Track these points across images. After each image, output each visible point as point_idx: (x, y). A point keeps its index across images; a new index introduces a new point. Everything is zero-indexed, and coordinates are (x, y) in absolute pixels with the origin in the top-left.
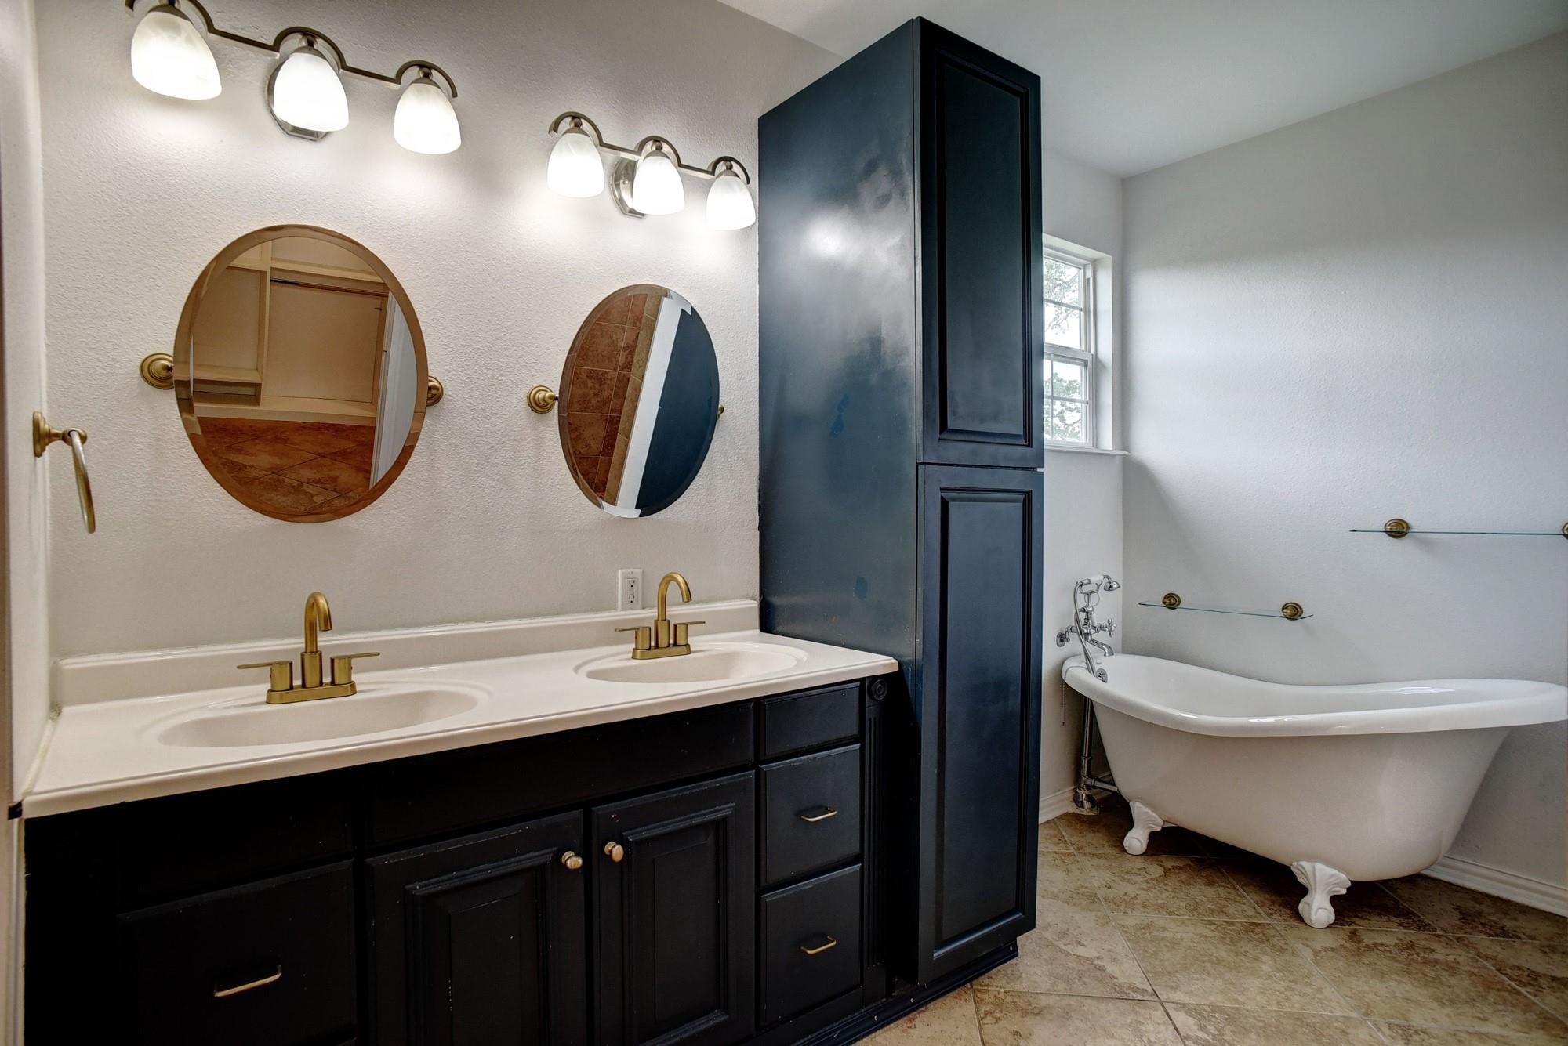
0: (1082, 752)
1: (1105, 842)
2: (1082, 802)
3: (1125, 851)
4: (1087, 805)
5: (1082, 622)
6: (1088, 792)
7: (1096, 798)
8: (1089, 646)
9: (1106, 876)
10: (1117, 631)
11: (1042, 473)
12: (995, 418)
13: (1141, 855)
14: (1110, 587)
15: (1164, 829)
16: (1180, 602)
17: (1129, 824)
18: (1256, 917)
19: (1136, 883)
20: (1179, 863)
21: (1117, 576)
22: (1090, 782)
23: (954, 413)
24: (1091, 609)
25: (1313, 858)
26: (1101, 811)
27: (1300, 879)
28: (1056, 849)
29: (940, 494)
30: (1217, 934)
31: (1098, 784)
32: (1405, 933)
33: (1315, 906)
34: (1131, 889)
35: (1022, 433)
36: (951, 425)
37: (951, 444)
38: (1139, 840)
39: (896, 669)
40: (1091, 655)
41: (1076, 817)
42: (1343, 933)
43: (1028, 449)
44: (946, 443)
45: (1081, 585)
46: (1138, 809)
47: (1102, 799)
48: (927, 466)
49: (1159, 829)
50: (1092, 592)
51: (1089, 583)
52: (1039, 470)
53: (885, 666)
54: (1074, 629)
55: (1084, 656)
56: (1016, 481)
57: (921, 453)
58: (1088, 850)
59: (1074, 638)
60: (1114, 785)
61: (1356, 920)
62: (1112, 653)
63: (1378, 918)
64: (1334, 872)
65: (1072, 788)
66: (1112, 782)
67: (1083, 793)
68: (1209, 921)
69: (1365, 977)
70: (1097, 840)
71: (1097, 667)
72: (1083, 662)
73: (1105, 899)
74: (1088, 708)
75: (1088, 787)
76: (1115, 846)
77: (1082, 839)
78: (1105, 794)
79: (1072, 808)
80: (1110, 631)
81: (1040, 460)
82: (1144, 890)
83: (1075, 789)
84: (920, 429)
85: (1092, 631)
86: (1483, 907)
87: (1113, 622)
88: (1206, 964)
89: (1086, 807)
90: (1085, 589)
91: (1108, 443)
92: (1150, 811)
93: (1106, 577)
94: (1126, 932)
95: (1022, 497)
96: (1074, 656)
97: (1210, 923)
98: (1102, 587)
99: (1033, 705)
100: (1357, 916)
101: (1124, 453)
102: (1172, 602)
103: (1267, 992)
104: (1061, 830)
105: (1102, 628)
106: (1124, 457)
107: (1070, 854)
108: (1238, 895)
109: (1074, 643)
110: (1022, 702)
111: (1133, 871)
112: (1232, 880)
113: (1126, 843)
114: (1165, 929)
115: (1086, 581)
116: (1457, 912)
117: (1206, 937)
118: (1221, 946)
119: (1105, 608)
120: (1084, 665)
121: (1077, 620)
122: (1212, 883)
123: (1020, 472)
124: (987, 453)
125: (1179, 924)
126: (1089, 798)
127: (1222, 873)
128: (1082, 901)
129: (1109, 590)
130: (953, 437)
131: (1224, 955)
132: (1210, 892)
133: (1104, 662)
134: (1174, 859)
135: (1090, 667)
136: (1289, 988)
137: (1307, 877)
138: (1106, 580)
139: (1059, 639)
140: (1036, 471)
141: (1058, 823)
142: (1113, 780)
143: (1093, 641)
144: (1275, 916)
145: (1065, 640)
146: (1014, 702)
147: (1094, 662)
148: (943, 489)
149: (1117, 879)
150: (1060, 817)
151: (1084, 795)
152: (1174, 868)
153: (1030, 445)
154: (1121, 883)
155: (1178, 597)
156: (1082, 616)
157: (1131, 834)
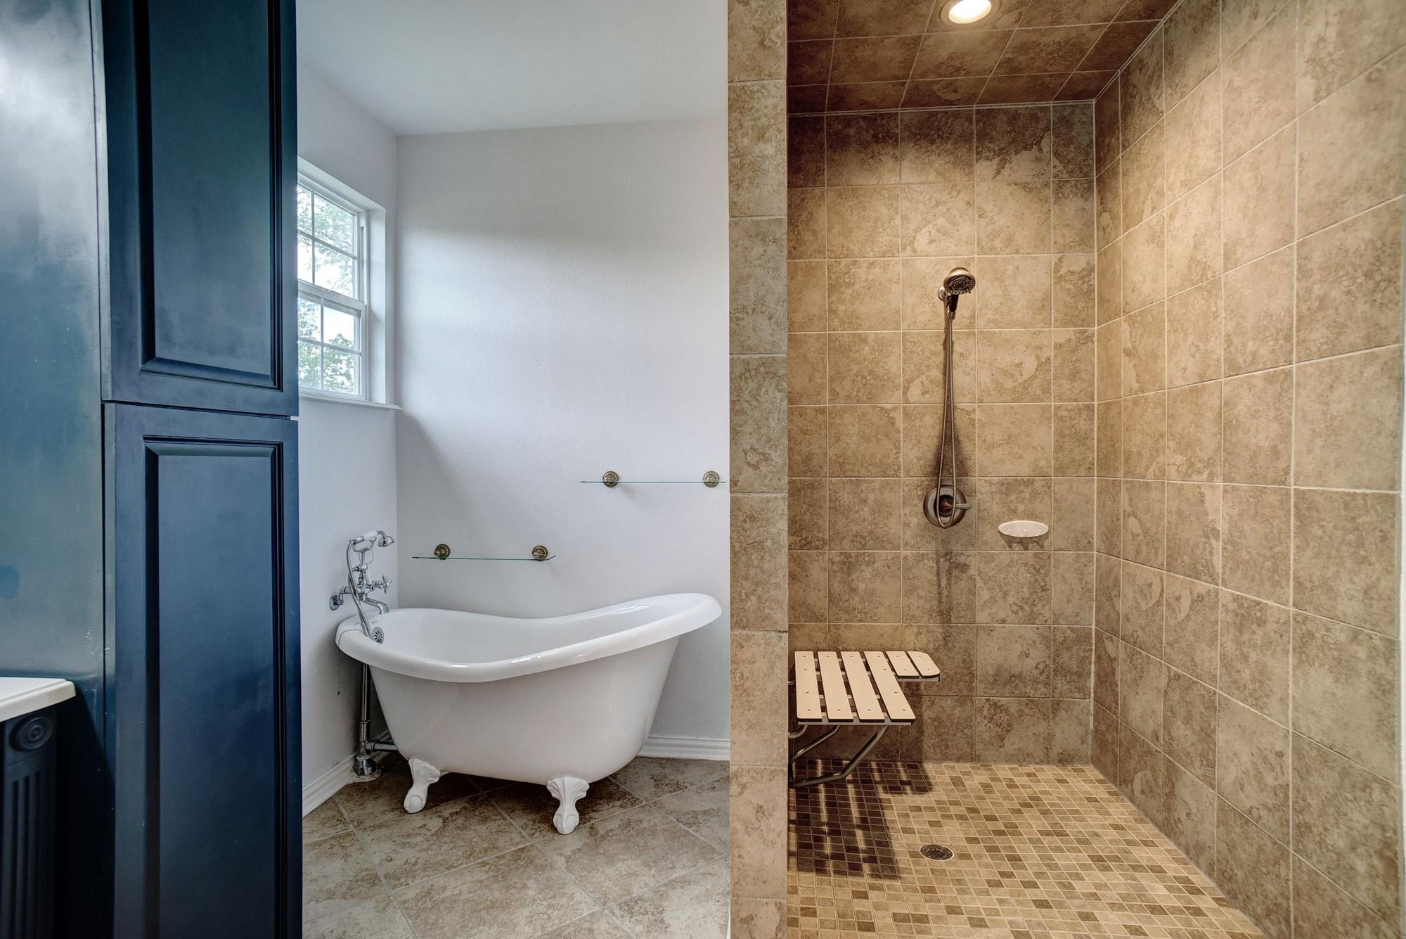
0: (360, 717)
1: (386, 808)
2: (362, 769)
3: (406, 812)
4: (367, 770)
5: (356, 581)
6: (368, 757)
7: (376, 760)
8: (363, 606)
9: (387, 847)
10: (393, 586)
11: (296, 422)
12: (232, 351)
13: (421, 811)
14: (385, 542)
15: (441, 778)
16: (449, 552)
17: (409, 783)
18: (521, 842)
19: (416, 844)
20: (457, 808)
21: (391, 532)
22: (369, 746)
23: (167, 338)
24: (365, 567)
25: (562, 774)
26: (383, 772)
27: (554, 795)
28: (333, 832)
29: (143, 444)
30: (491, 874)
31: (378, 746)
32: (624, 813)
33: (565, 815)
34: (411, 854)
35: (269, 373)
36: (159, 353)
37: (161, 378)
38: (418, 796)
39: (72, 694)
40: (366, 615)
41: (356, 787)
42: (585, 831)
43: (277, 393)
44: (153, 376)
45: (354, 543)
46: (416, 765)
47: (383, 759)
48: (119, 405)
49: (437, 780)
50: (366, 549)
51: (363, 541)
52: (293, 418)
53: (51, 694)
54: (348, 590)
55: (358, 616)
56: (264, 430)
57: (108, 387)
58: (368, 823)
59: (348, 599)
60: (393, 744)
61: (592, 814)
62: (387, 611)
63: (606, 807)
64: (579, 780)
65: (352, 756)
66: (390, 741)
67: (363, 759)
68: (483, 862)
69: (602, 866)
70: (377, 808)
71: (372, 627)
72: (357, 623)
73: (386, 877)
74: (365, 671)
75: (368, 752)
76: (396, 809)
77: (362, 812)
78: (386, 753)
79: (355, 778)
80: (386, 587)
81: (294, 408)
82: (424, 850)
83: (356, 756)
84: (107, 351)
85: (367, 590)
86: (666, 771)
87: (388, 577)
88: (482, 912)
89: (366, 773)
90: (359, 547)
91: (381, 396)
92: (428, 765)
93: (380, 533)
94: (407, 908)
95: (270, 450)
96: (348, 618)
97: (484, 864)
98: (376, 543)
99: (290, 696)
100: (593, 811)
101: (397, 407)
102: (442, 552)
103: (533, 919)
104: (341, 808)
105: (377, 585)
106: (396, 411)
107: (349, 835)
108: (506, 824)
109: (349, 605)
110: (276, 695)
111: (413, 833)
112: (501, 811)
113: (407, 804)
114: (445, 888)
115: (359, 539)
116: (652, 781)
117: (481, 881)
118: (496, 886)
119: (378, 565)
120: (359, 627)
121: (351, 580)
122: (484, 820)
123: (267, 420)
124: (220, 394)
125: (458, 876)
126: (370, 762)
127: (493, 806)
128: (361, 888)
129: (383, 546)
130: (166, 369)
131: (497, 894)
132: (483, 830)
133: (380, 621)
134: (452, 805)
135: (366, 629)
136: (550, 906)
137: (558, 791)
138: (381, 536)
139: (332, 603)
140: (289, 419)
141: (337, 800)
142: (391, 738)
143: (368, 600)
144: (537, 835)
145: (339, 602)
146: (265, 700)
147: (369, 621)
148: (146, 438)
149: (399, 849)
150: (340, 793)
151: (365, 762)
152: (451, 815)
153: (279, 386)
154: (403, 850)
155: (447, 547)
156: (356, 575)
157: (412, 792)
